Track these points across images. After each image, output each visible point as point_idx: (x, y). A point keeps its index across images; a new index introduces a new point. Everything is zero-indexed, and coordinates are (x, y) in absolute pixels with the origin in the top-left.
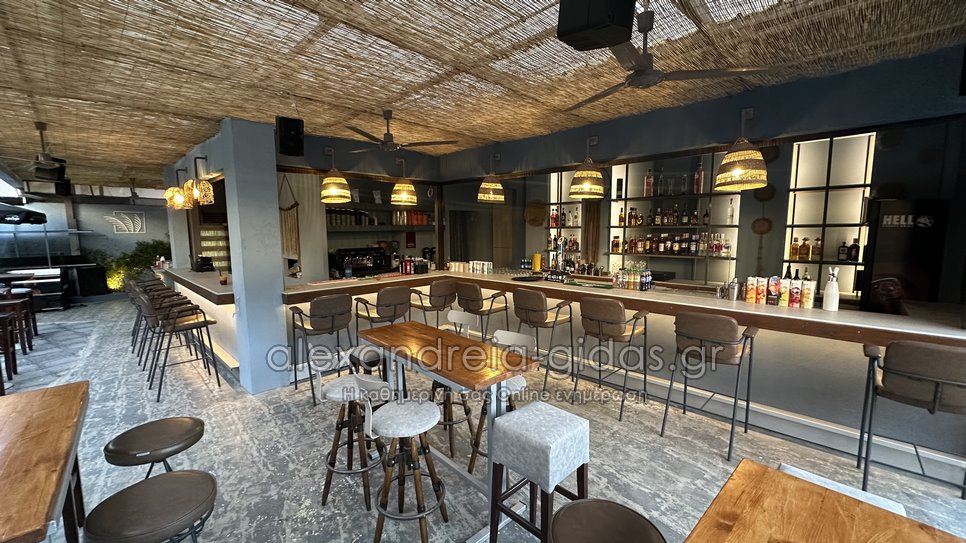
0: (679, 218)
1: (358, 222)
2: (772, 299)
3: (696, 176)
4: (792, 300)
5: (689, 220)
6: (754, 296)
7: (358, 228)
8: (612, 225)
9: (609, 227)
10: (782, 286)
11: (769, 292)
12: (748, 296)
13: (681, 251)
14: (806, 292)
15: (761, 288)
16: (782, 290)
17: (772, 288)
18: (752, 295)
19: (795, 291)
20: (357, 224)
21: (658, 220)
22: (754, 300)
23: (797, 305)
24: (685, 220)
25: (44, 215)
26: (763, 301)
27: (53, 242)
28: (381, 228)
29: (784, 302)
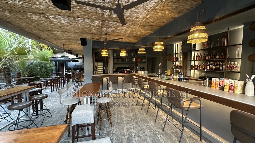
0: (215, 56)
1: (122, 61)
2: (221, 88)
3: (223, 40)
4: (230, 89)
5: (219, 57)
6: (214, 86)
7: (122, 62)
8: (192, 60)
9: (191, 61)
10: (225, 82)
11: (220, 85)
12: (212, 86)
13: (216, 69)
14: (235, 85)
15: (216, 83)
16: (225, 84)
17: (221, 83)
18: (213, 85)
19: (231, 85)
20: (121, 61)
21: (207, 58)
22: (214, 88)
23: (232, 91)
24: (217, 57)
25: (78, 61)
26: (218, 88)
27: (80, 66)
28: (128, 62)
29: (226, 89)
